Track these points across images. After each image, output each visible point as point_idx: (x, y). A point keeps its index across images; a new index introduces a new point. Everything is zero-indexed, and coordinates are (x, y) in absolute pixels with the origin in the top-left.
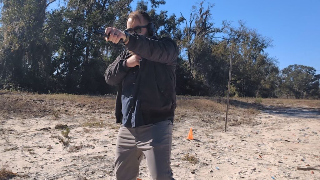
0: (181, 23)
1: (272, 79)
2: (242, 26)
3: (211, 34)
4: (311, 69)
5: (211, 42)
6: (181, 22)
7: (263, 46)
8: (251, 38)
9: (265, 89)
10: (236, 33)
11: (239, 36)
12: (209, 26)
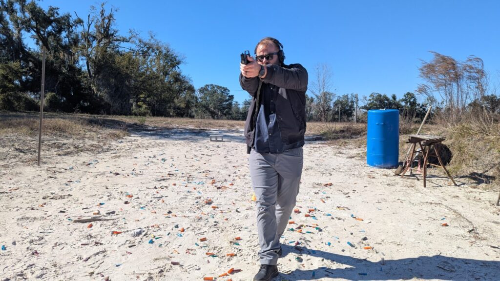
0: (78, 25)
1: (188, 98)
2: (152, 37)
3: (117, 43)
4: (225, 89)
5: (118, 52)
6: (78, 23)
7: (179, 63)
8: (164, 53)
9: (179, 108)
10: (145, 45)
11: (148, 48)
12: (112, 32)
